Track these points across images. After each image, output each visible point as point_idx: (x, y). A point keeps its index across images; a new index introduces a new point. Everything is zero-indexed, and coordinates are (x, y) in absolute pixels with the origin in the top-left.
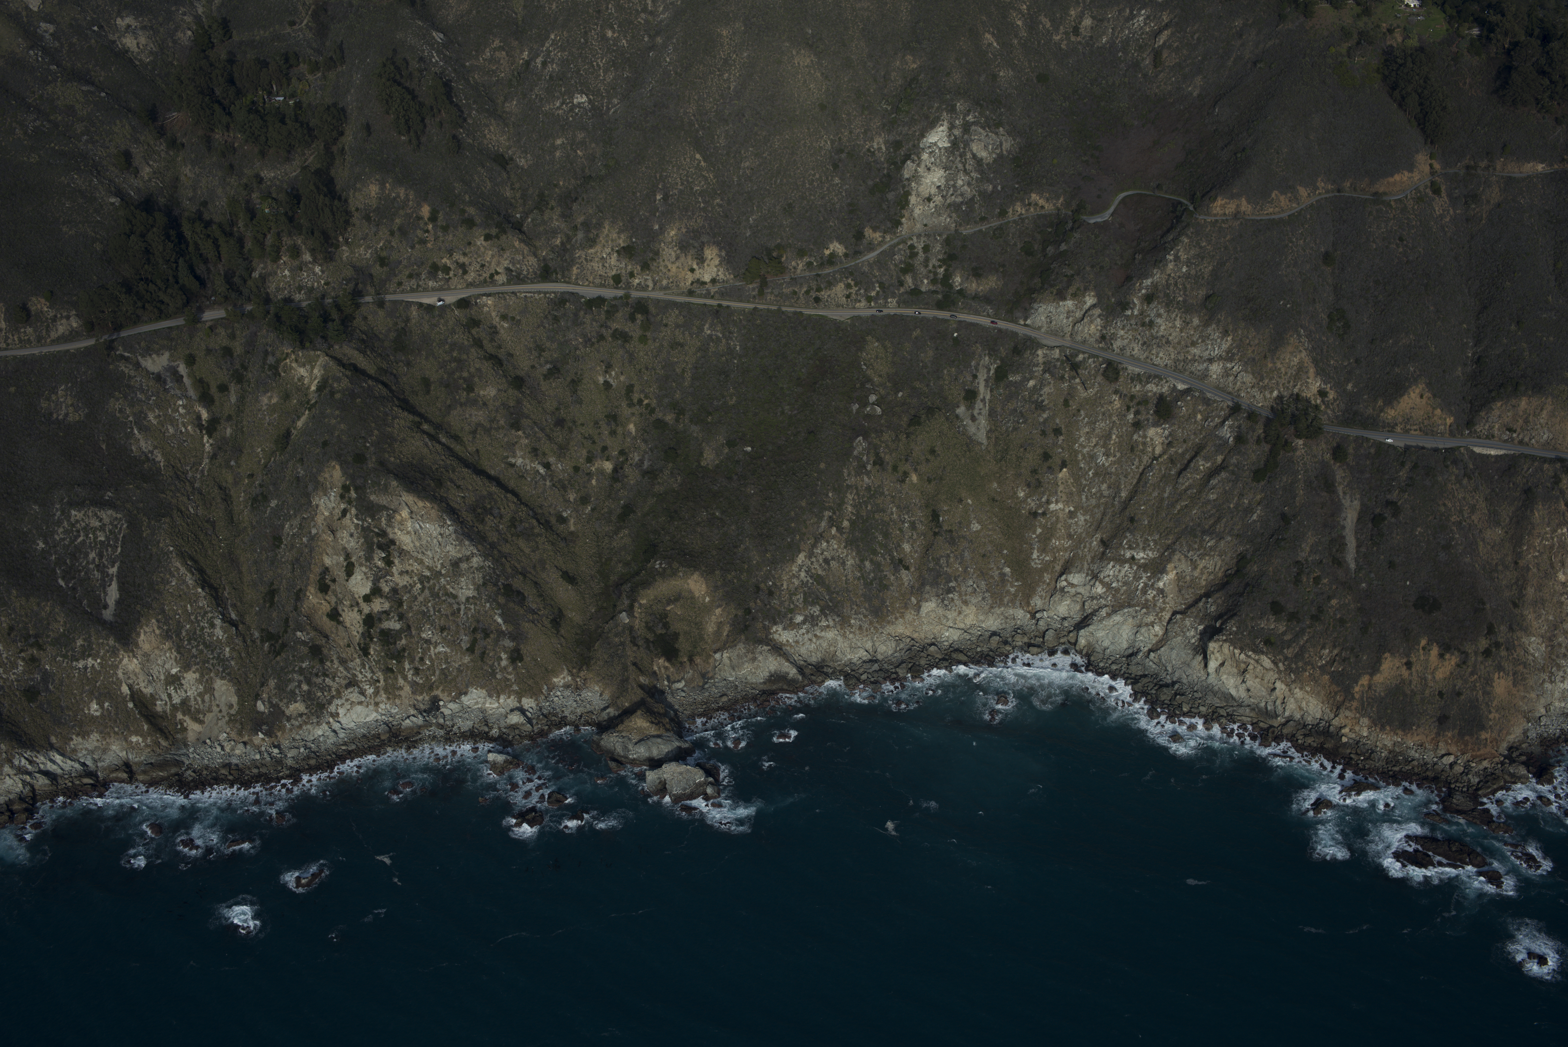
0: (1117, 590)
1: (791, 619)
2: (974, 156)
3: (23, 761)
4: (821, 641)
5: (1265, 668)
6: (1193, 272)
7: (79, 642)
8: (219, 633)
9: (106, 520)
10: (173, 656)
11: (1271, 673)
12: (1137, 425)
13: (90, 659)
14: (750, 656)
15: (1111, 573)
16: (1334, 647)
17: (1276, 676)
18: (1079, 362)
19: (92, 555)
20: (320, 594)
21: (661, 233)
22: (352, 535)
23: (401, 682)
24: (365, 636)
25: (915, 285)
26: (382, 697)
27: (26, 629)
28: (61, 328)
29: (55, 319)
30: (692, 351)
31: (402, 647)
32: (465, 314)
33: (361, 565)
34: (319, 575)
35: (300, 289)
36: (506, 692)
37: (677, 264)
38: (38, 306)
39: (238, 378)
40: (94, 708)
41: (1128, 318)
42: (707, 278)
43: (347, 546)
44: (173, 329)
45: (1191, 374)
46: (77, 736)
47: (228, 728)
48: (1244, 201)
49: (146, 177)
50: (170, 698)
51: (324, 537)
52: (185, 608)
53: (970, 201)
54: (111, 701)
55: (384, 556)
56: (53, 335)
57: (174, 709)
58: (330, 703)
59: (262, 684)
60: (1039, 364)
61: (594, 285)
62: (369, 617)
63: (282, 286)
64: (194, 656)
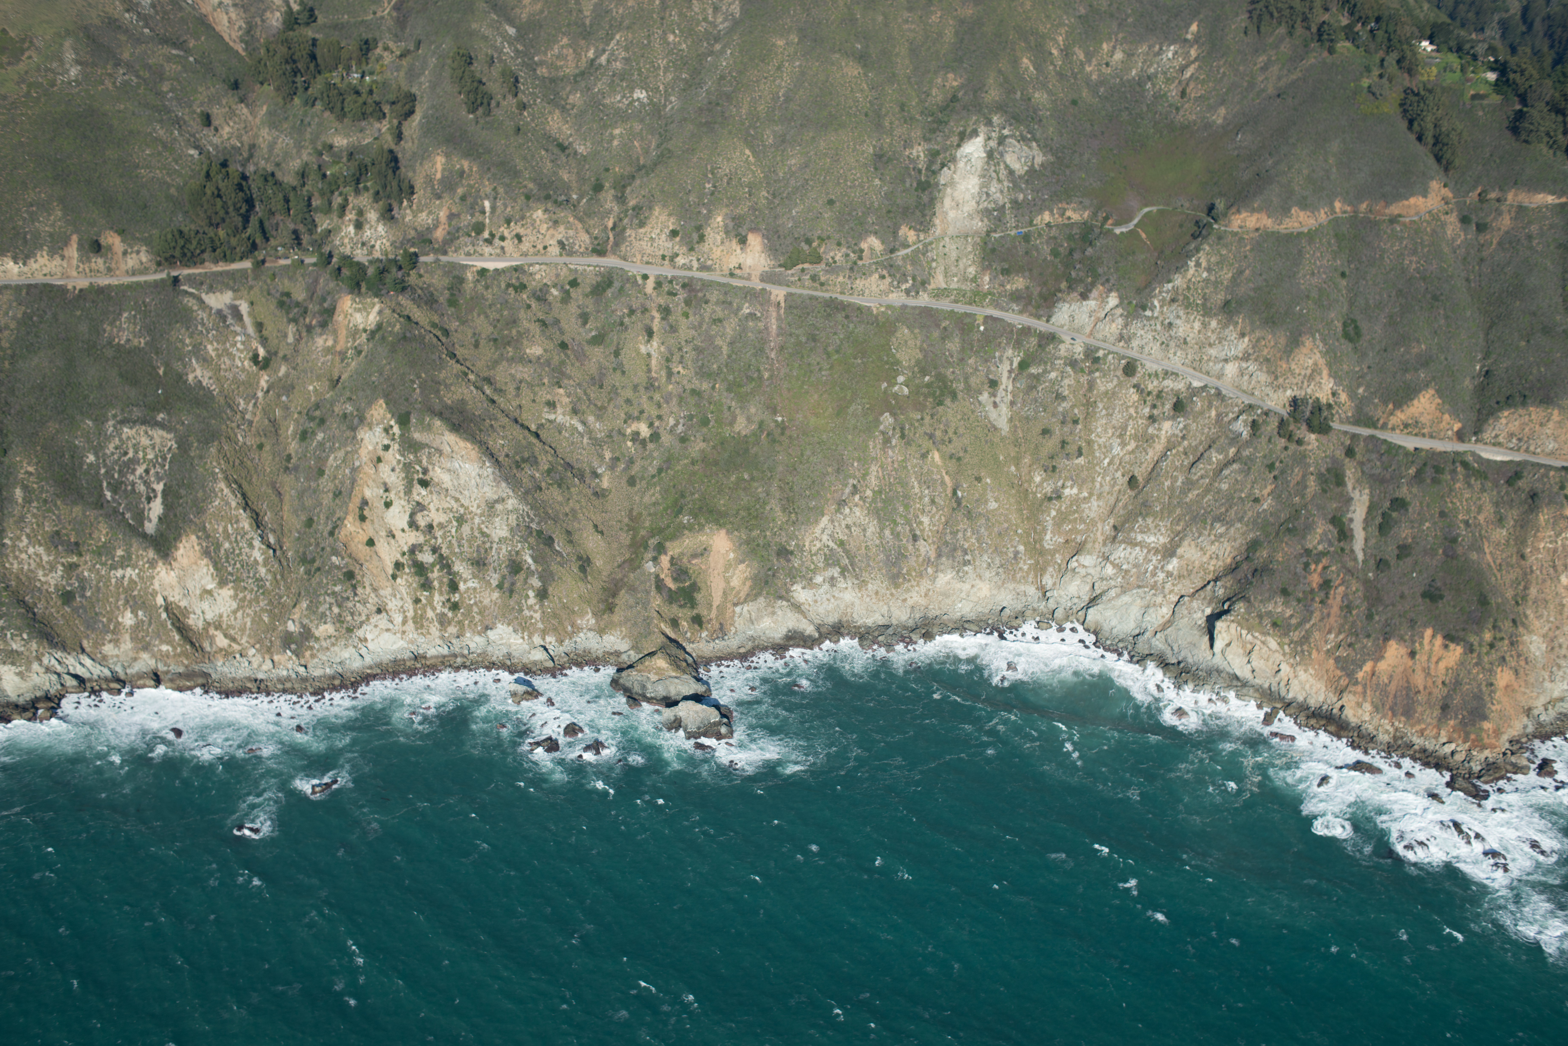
0: (1127, 571)
1: (811, 579)
2: (1007, 167)
3: (53, 661)
4: (839, 602)
5: (1270, 650)
6: (1213, 278)
7: (120, 552)
8: (257, 554)
9: (158, 441)
10: (210, 573)
11: (1277, 655)
12: (1152, 419)
13: (129, 569)
14: (770, 609)
15: (1122, 555)
16: (1340, 633)
17: (1282, 658)
18: (1099, 358)
19: (140, 470)
20: (358, 523)
21: (709, 217)
22: (393, 470)
23: (430, 614)
24: (398, 566)
25: (946, 283)
26: (410, 625)
27: (67, 535)
28: (131, 262)
29: (125, 253)
30: (730, 327)
31: (433, 580)
32: (518, 279)
33: (400, 499)
34: (358, 505)
35: (363, 245)
36: (531, 628)
37: (722, 247)
38: (110, 238)
39: (296, 321)
40: (128, 617)
41: (1148, 319)
42: (749, 262)
43: (387, 479)
44: (239, 272)
45: (1207, 373)
46: (109, 642)
47: (258, 646)
48: (1264, 214)
49: (226, 136)
50: (204, 613)
51: (366, 469)
52: (226, 527)
53: (1001, 208)
54: (145, 611)
55: (424, 492)
56: (123, 267)
57: (207, 624)
58: (360, 628)
59: (295, 606)
60: (1060, 358)
61: (641, 262)
62: (404, 548)
63: (346, 241)
64: (231, 574)
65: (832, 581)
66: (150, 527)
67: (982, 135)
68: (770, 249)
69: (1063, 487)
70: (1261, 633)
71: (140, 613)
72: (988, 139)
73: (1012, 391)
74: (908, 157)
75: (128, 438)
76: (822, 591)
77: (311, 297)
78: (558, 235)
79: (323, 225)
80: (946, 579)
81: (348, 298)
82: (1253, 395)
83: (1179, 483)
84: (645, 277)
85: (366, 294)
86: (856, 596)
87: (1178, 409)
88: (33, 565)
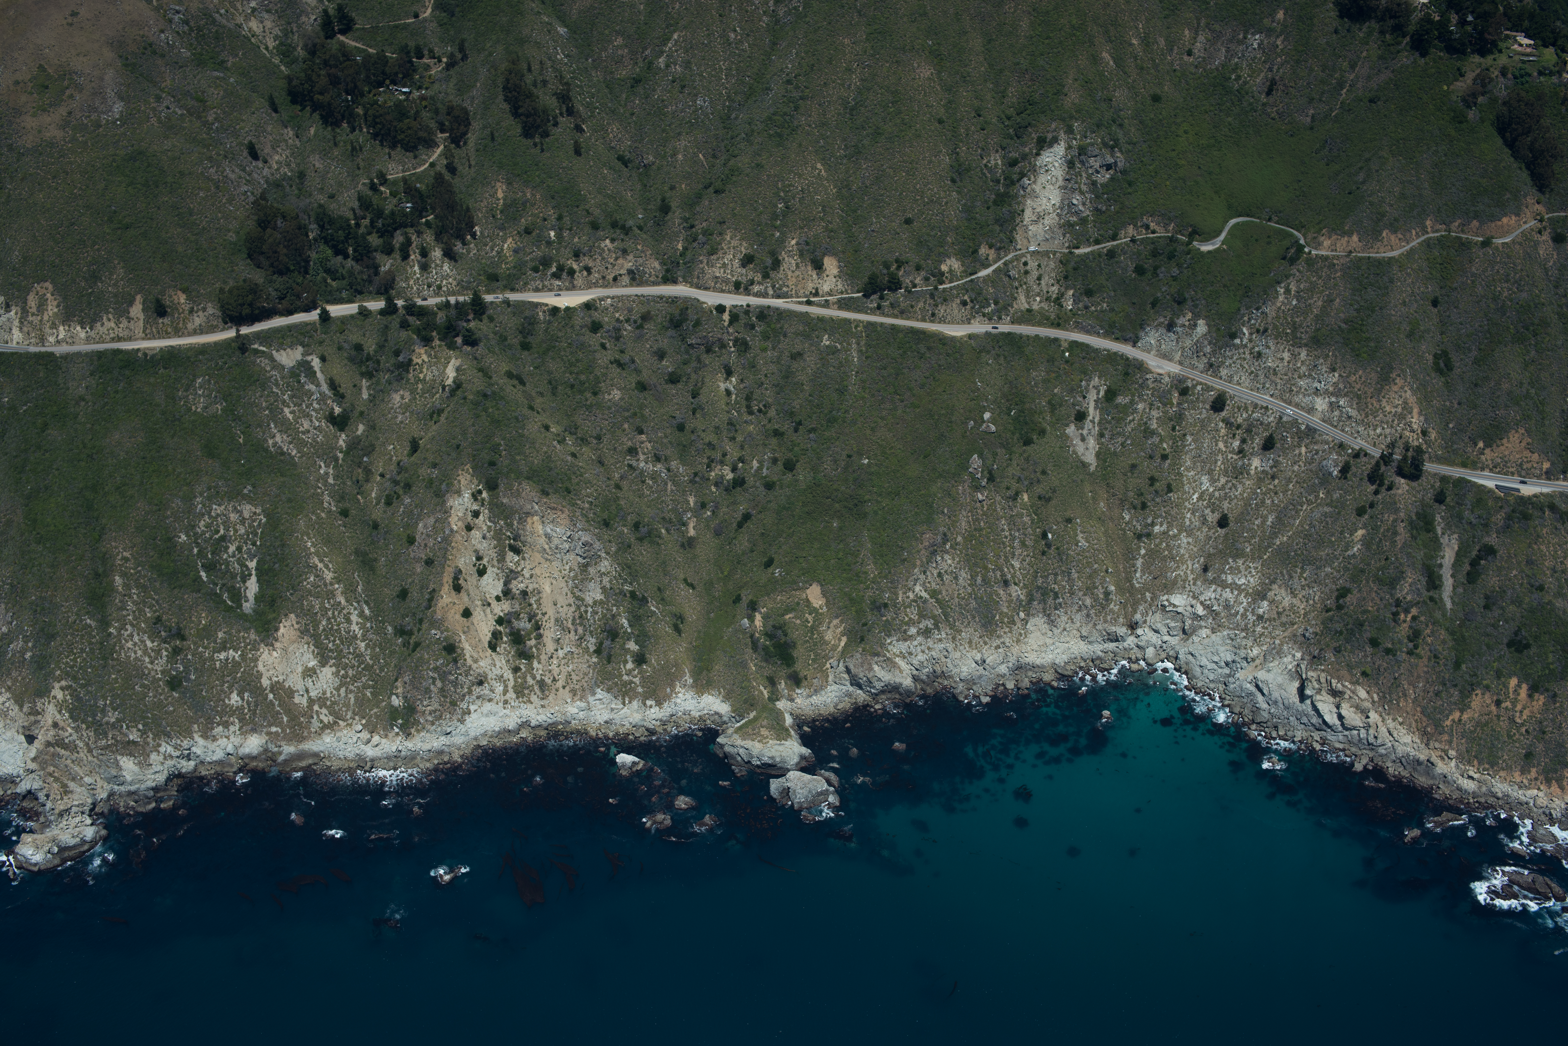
0: (1217, 612)
1: (905, 631)
3: (169, 747)
5: (1360, 698)
6: (1302, 306)
7: (221, 635)
8: (356, 629)
9: (246, 515)
10: (311, 650)
11: (1366, 703)
12: (1242, 453)
13: (231, 651)
16: (1427, 682)
17: (1371, 706)
18: (1187, 388)
19: (232, 549)
20: (453, 593)
21: (782, 241)
22: (484, 538)
23: (530, 681)
24: (496, 635)
25: (1029, 303)
26: (511, 695)
27: (169, 620)
28: (198, 320)
29: (191, 311)
30: (811, 360)
31: (531, 648)
32: (590, 316)
33: (493, 566)
34: (452, 575)
35: (429, 286)
36: (631, 694)
37: (797, 273)
38: (175, 297)
39: (369, 375)
40: (234, 699)
41: (1237, 347)
42: (826, 288)
43: (479, 547)
44: (306, 324)
45: (1297, 405)
46: (218, 725)
47: (364, 722)
48: (1355, 238)
49: (275, 166)
50: (307, 691)
51: (458, 537)
52: (322, 603)
53: (1083, 221)
54: (251, 692)
55: (516, 558)
56: (190, 326)
57: (311, 701)
58: (462, 700)
59: (396, 680)
60: (1148, 388)
61: (715, 290)
62: (500, 617)
63: (412, 282)
64: (331, 651)
65: (926, 633)
66: (248, 607)
67: (1062, 143)
68: (847, 273)
69: (1153, 524)
70: (1351, 683)
71: (246, 695)
72: (1069, 147)
73: (1100, 423)
74: (986, 166)
75: (218, 515)
76: (915, 643)
77: (381, 347)
78: (628, 264)
79: (386, 265)
80: (1037, 623)
81: (422, 351)
82: (1343, 431)
83: (1269, 523)
84: (721, 309)
85: (440, 346)
86: (950, 646)
87: (1268, 445)
88: (140, 653)
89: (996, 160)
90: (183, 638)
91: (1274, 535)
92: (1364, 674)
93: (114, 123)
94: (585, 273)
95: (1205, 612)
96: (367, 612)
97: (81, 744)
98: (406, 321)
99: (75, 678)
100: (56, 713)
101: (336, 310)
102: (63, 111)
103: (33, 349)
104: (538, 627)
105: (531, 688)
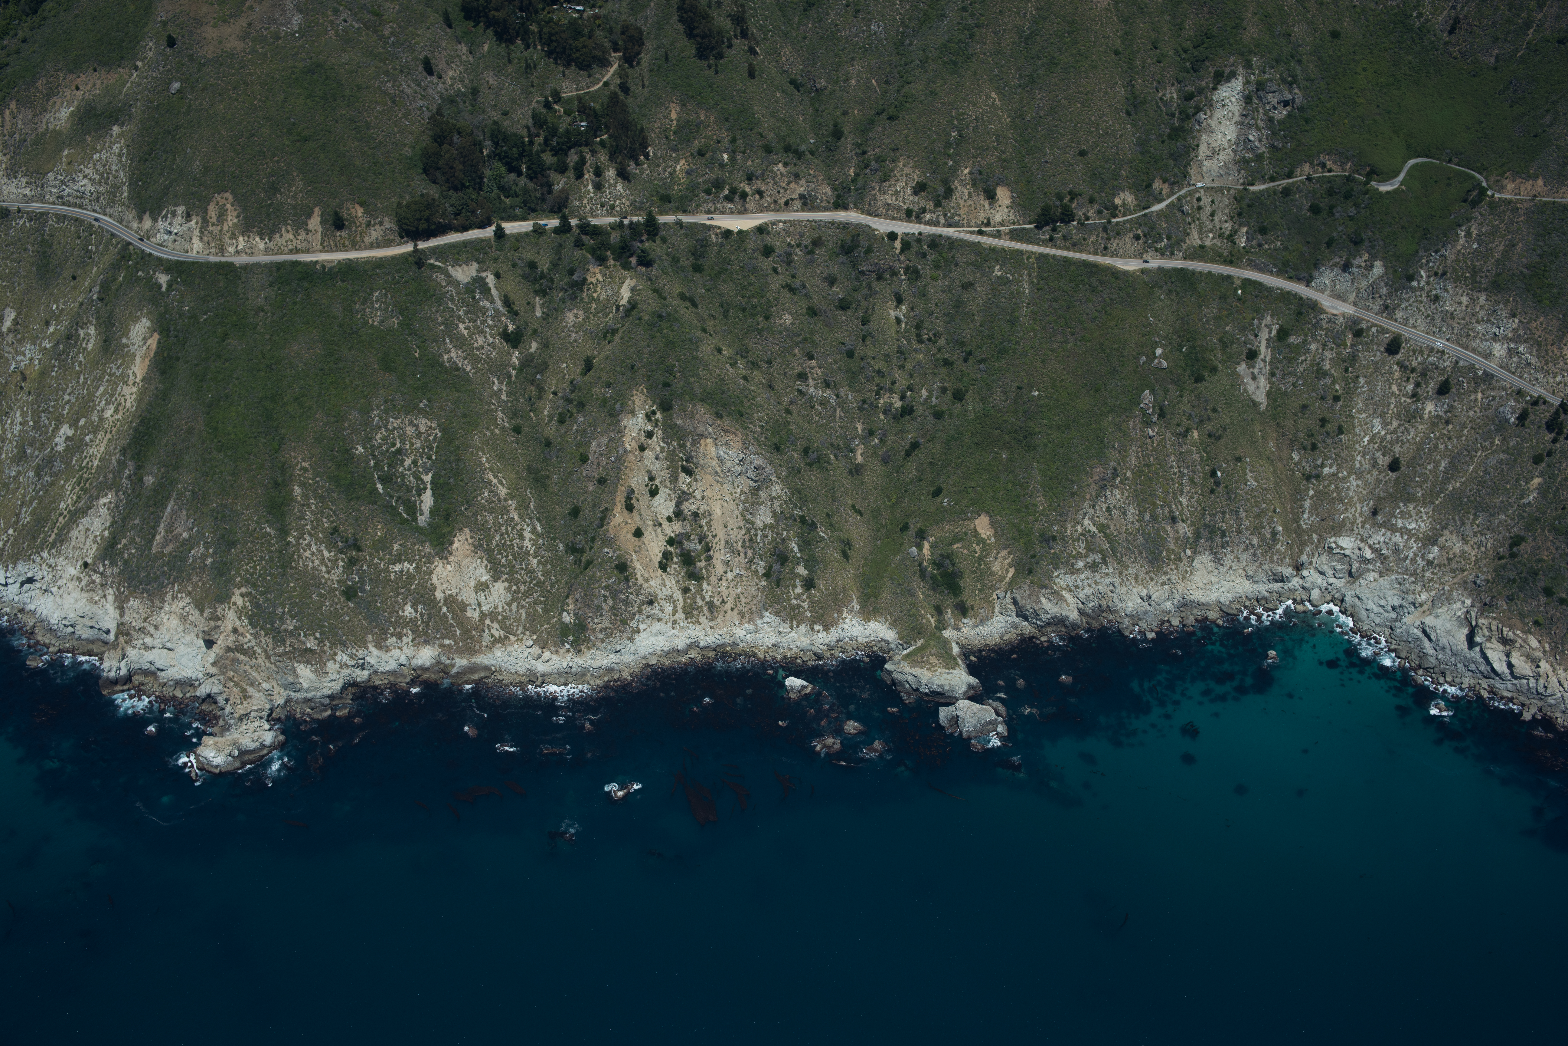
0: (1385, 556)
1: (1073, 565)
5: (1531, 647)
6: (1483, 250)
7: (396, 547)
8: (527, 544)
9: (422, 429)
10: (484, 565)
11: (1537, 652)
12: (1415, 397)
13: (406, 564)
17: (1541, 655)
18: (1362, 329)
19: (408, 462)
20: (626, 512)
21: (954, 170)
22: (657, 458)
23: (699, 602)
24: (666, 555)
25: (1201, 239)
26: (680, 615)
27: (346, 531)
28: (375, 234)
29: (368, 225)
30: (982, 290)
31: (701, 569)
32: (763, 240)
33: (665, 487)
34: (625, 495)
35: (602, 206)
36: (799, 618)
37: (969, 202)
38: (353, 211)
39: (543, 293)
40: (408, 611)
41: (1414, 290)
42: (998, 218)
43: (651, 467)
44: (481, 240)
45: (1474, 350)
46: (392, 636)
47: (535, 637)
48: (1540, 182)
49: (449, 82)
50: (479, 605)
51: (631, 457)
52: (496, 519)
53: (1259, 158)
54: (425, 605)
55: (688, 480)
56: (367, 240)
57: (483, 615)
58: (633, 619)
59: (567, 597)
60: (1321, 328)
61: (886, 217)
62: (671, 538)
63: (585, 201)
64: (504, 566)
65: (1093, 567)
66: (423, 520)
67: (1240, 78)
68: (1020, 204)
69: (1322, 466)
70: (1523, 632)
71: (420, 607)
72: (1247, 83)
73: (1271, 362)
74: (1161, 99)
75: (394, 428)
76: (1082, 577)
77: (554, 265)
78: (799, 188)
79: (560, 183)
80: (1204, 561)
81: (597, 270)
82: (1521, 377)
83: (1441, 468)
84: (892, 236)
85: (614, 266)
86: (1117, 581)
87: (1443, 390)
88: (317, 562)
89: (1172, 93)
90: (359, 549)
91: (1447, 480)
92: (1537, 623)
93: (293, 35)
94: (757, 197)
95: (1373, 556)
96: (539, 528)
97: (259, 651)
98: (581, 240)
99: (254, 586)
100: (236, 619)
101: (511, 227)
102: (243, 22)
103: (213, 259)
104: (708, 549)
105: (700, 609)
